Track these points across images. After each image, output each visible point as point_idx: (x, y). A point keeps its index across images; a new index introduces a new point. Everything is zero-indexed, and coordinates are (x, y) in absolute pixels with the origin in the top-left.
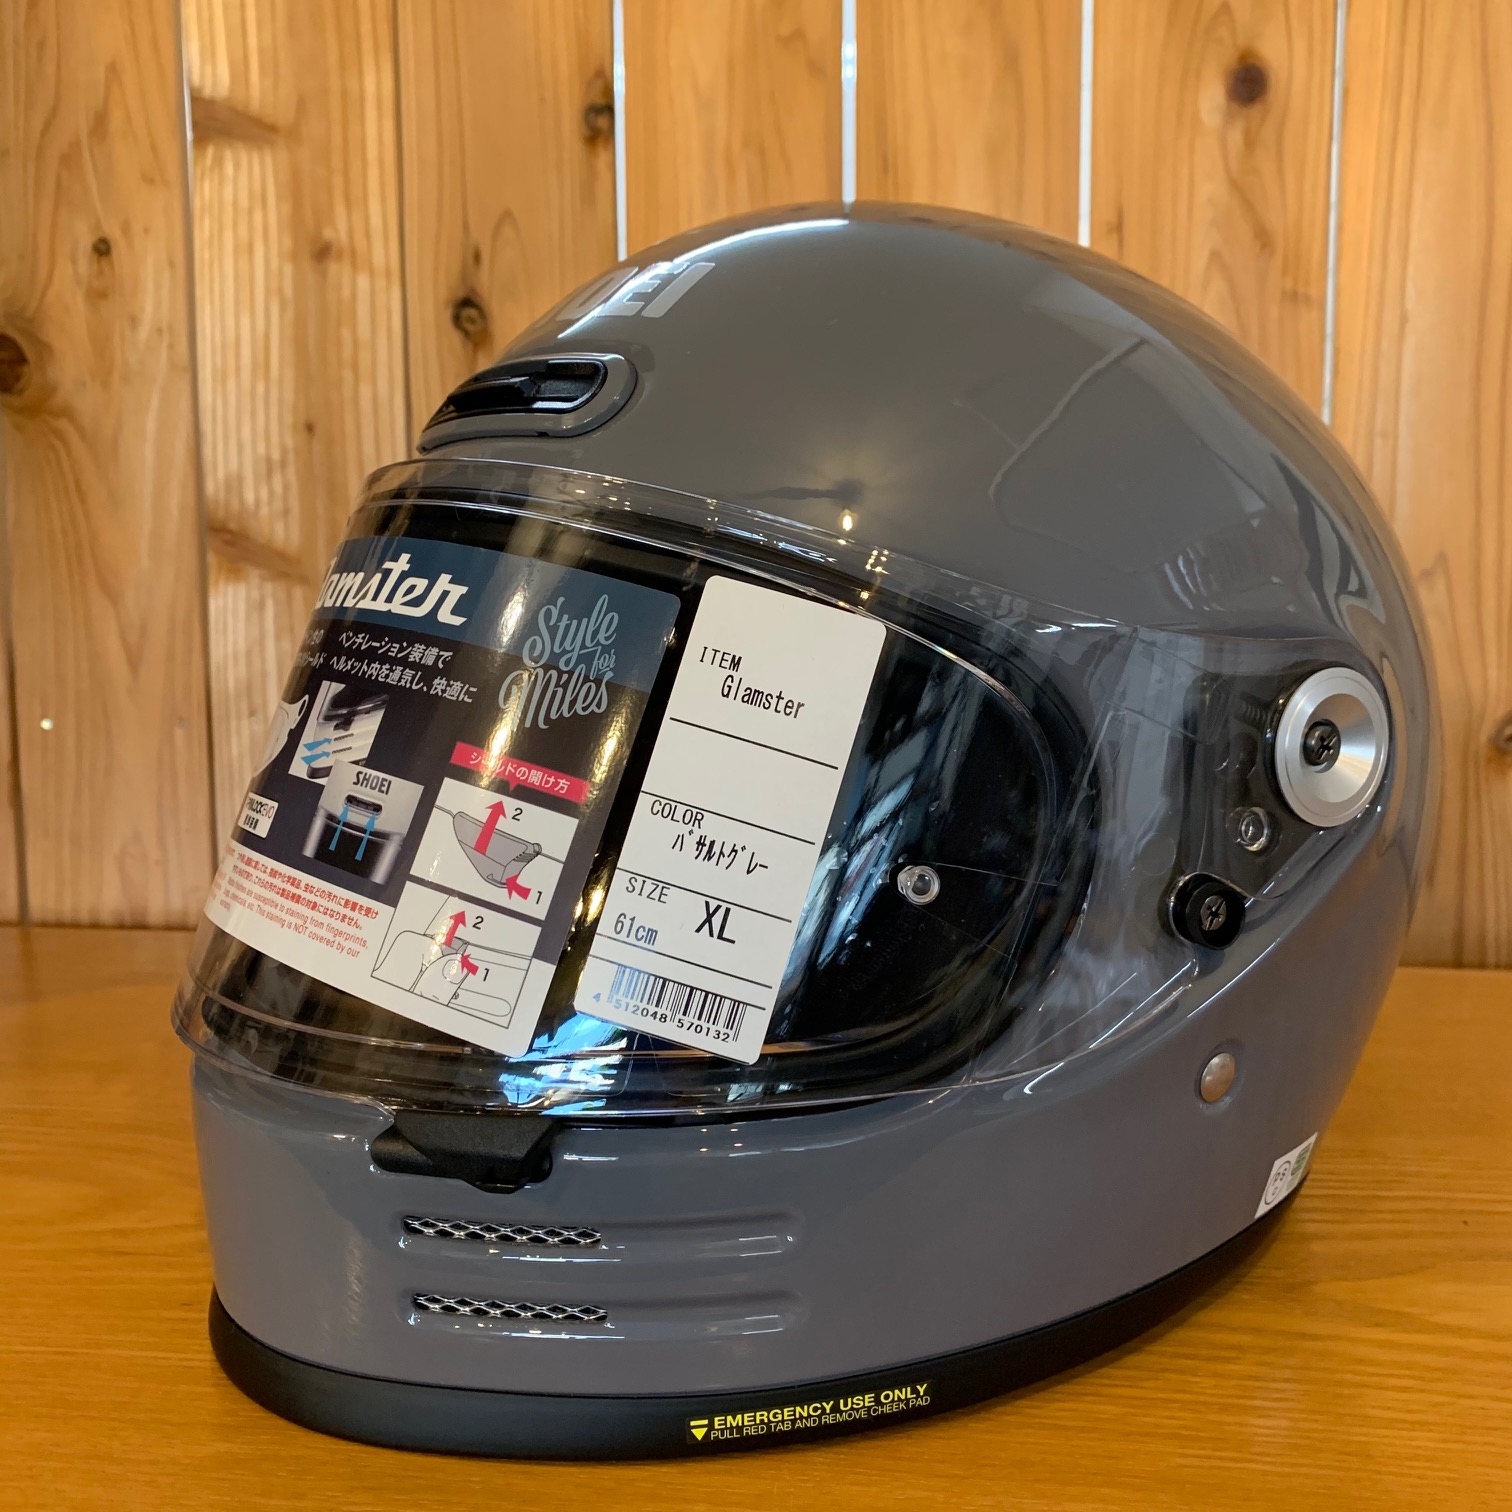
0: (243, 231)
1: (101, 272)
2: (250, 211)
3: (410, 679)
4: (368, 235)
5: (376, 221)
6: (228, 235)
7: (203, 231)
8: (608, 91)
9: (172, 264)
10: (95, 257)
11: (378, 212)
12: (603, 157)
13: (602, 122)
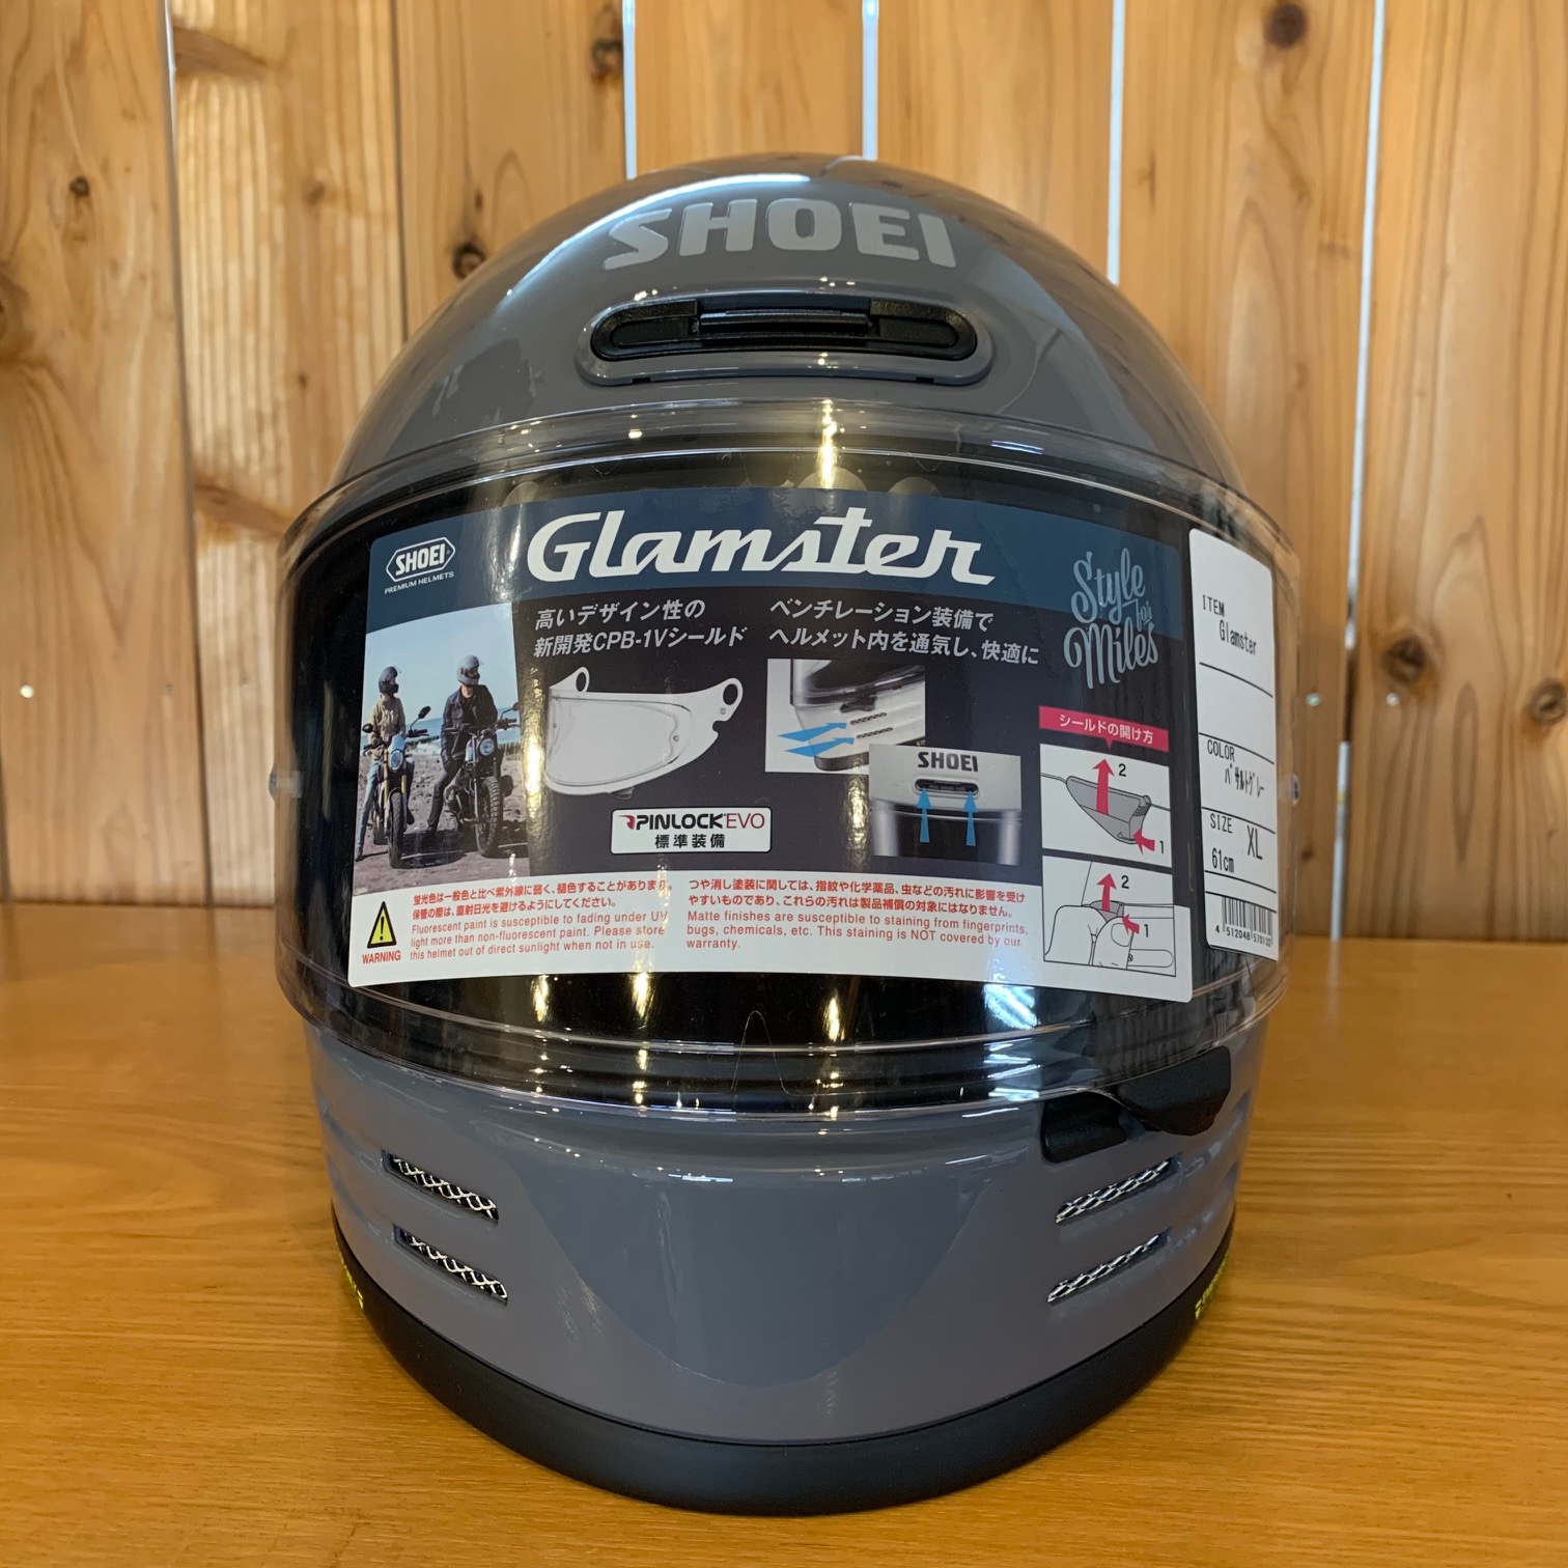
1: (79, 213)
3: (946, 646)
10: (73, 197)
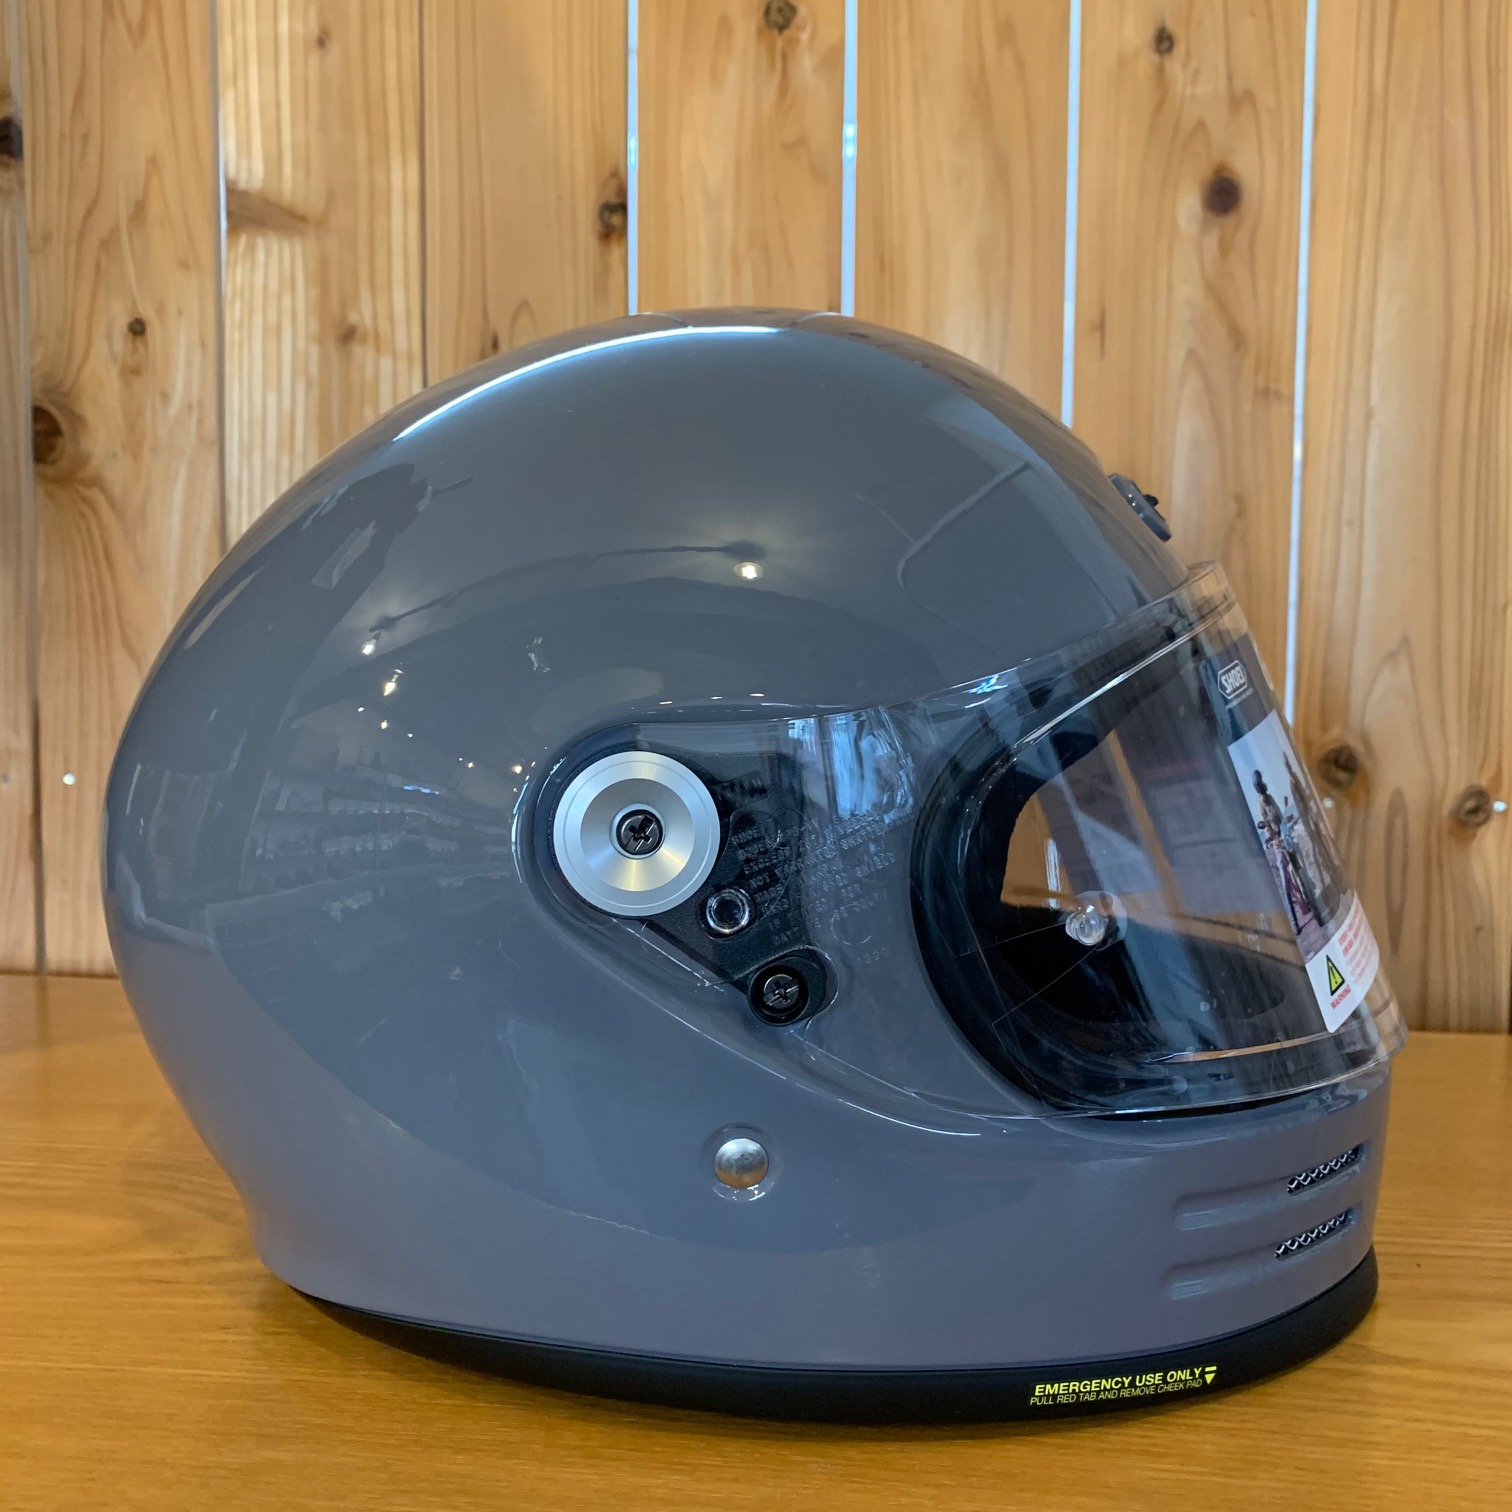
0: (272, 315)
1: (135, 350)
2: (280, 297)
4: (391, 320)
5: (399, 307)
6: (258, 319)
7: (233, 314)
8: (622, 192)
9: (203, 344)
10: (131, 335)
11: (402, 299)
12: (616, 251)
13: (616, 220)
